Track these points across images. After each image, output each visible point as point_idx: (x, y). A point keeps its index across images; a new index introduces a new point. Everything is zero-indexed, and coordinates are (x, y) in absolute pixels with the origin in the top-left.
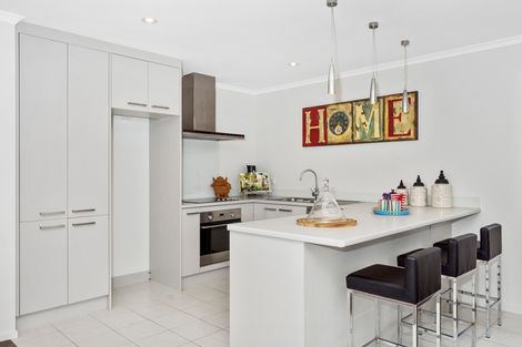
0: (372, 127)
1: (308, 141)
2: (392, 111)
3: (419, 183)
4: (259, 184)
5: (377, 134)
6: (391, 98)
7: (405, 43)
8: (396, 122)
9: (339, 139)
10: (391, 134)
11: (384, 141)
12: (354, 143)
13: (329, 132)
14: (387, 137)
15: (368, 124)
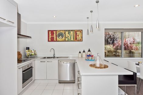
0: (71, 37)
1: (50, 40)
2: (76, 34)
3: (84, 52)
4: (33, 54)
5: (72, 39)
6: (76, 31)
7: (88, 18)
8: (77, 37)
9: (61, 40)
10: (76, 39)
11: (74, 41)
12: (65, 41)
13: (57, 38)
14: (75, 40)
15: (70, 36)
